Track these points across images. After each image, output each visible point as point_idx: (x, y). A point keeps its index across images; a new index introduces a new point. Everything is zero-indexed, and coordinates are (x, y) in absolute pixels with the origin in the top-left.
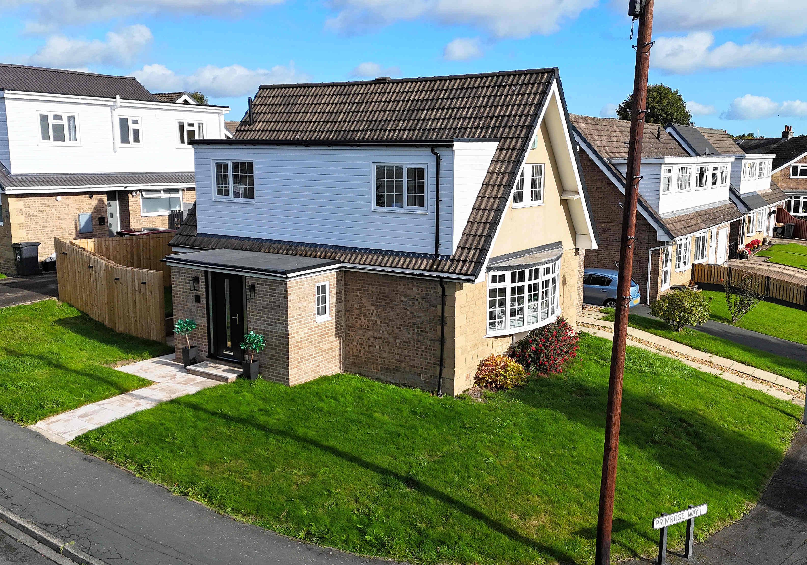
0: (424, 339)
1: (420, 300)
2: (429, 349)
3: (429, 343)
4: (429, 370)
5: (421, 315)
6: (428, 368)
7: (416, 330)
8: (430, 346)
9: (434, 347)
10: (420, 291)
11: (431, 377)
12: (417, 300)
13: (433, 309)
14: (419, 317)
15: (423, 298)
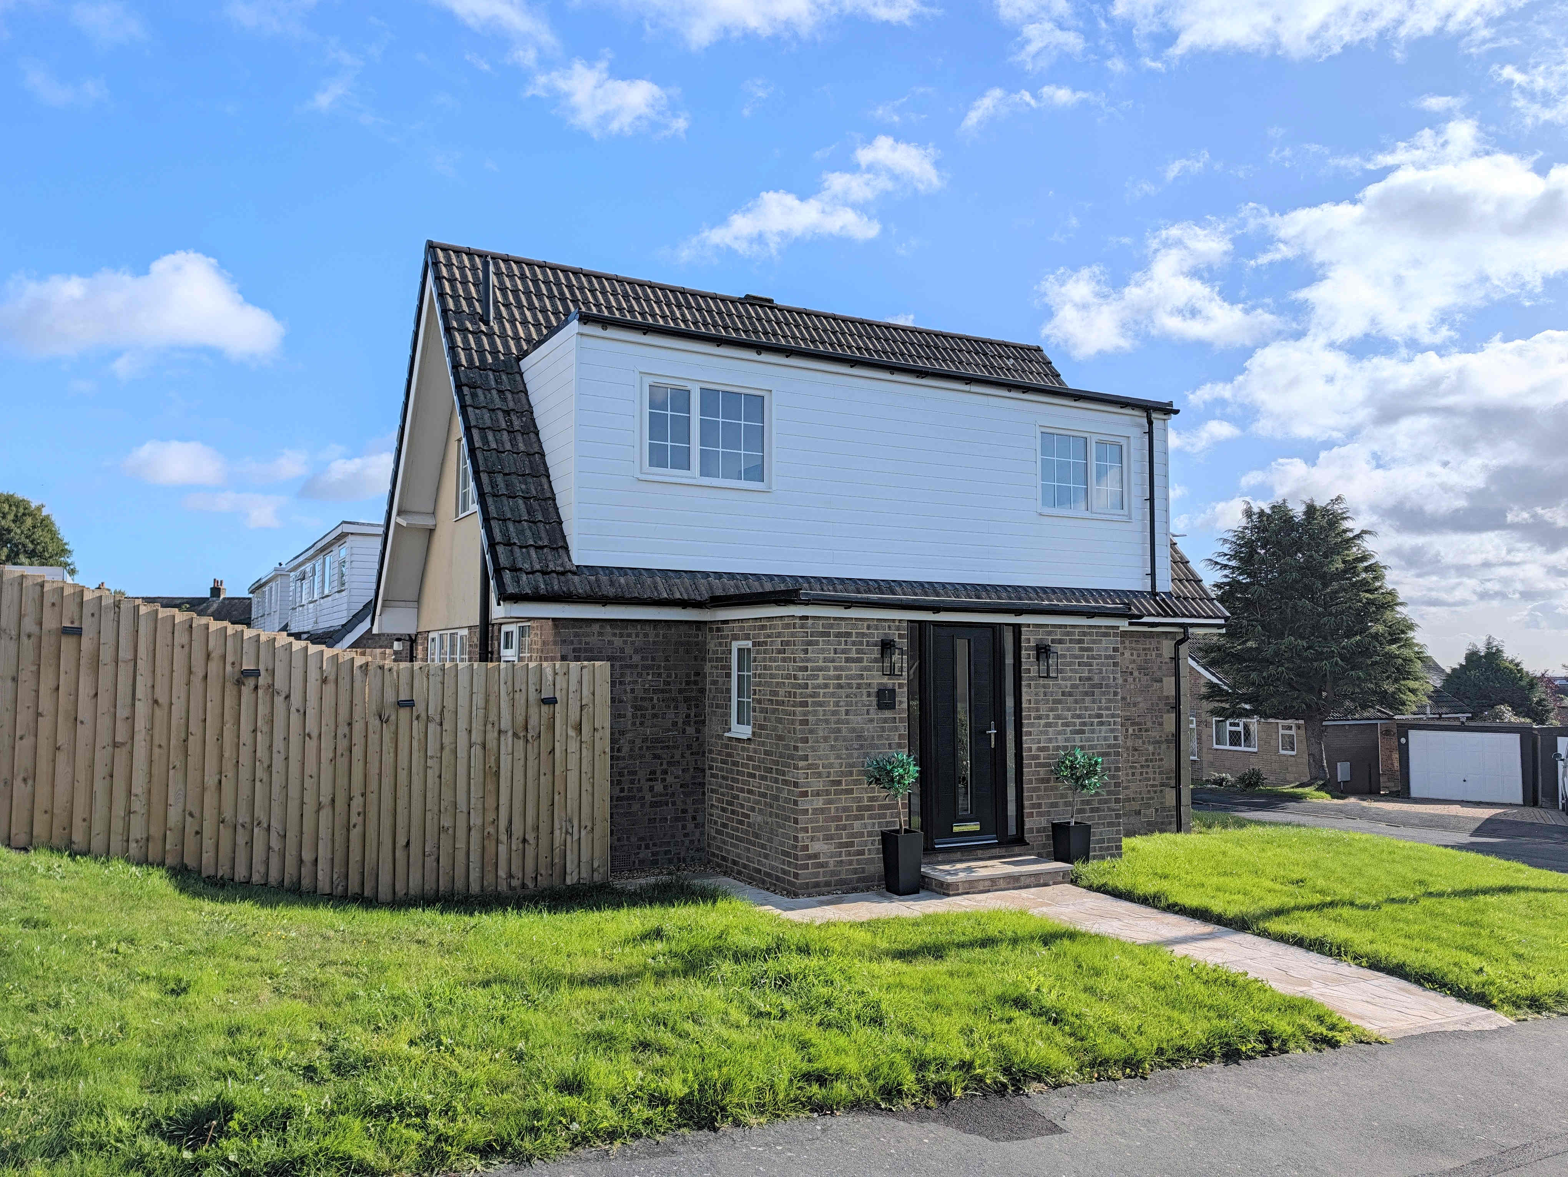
0: (1144, 743)
1: (1136, 674)
2: (1151, 761)
3: (1151, 748)
4: (1153, 798)
5: (1139, 699)
6: (1152, 794)
7: (1130, 731)
8: (1153, 754)
9: (1159, 754)
10: (1135, 657)
11: (1157, 810)
12: (1131, 673)
13: (1156, 685)
14: (1135, 705)
15: (1140, 669)
